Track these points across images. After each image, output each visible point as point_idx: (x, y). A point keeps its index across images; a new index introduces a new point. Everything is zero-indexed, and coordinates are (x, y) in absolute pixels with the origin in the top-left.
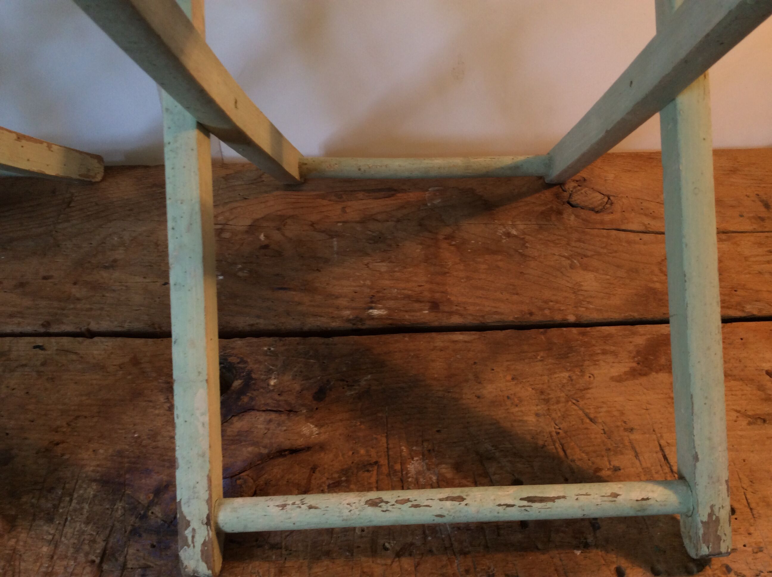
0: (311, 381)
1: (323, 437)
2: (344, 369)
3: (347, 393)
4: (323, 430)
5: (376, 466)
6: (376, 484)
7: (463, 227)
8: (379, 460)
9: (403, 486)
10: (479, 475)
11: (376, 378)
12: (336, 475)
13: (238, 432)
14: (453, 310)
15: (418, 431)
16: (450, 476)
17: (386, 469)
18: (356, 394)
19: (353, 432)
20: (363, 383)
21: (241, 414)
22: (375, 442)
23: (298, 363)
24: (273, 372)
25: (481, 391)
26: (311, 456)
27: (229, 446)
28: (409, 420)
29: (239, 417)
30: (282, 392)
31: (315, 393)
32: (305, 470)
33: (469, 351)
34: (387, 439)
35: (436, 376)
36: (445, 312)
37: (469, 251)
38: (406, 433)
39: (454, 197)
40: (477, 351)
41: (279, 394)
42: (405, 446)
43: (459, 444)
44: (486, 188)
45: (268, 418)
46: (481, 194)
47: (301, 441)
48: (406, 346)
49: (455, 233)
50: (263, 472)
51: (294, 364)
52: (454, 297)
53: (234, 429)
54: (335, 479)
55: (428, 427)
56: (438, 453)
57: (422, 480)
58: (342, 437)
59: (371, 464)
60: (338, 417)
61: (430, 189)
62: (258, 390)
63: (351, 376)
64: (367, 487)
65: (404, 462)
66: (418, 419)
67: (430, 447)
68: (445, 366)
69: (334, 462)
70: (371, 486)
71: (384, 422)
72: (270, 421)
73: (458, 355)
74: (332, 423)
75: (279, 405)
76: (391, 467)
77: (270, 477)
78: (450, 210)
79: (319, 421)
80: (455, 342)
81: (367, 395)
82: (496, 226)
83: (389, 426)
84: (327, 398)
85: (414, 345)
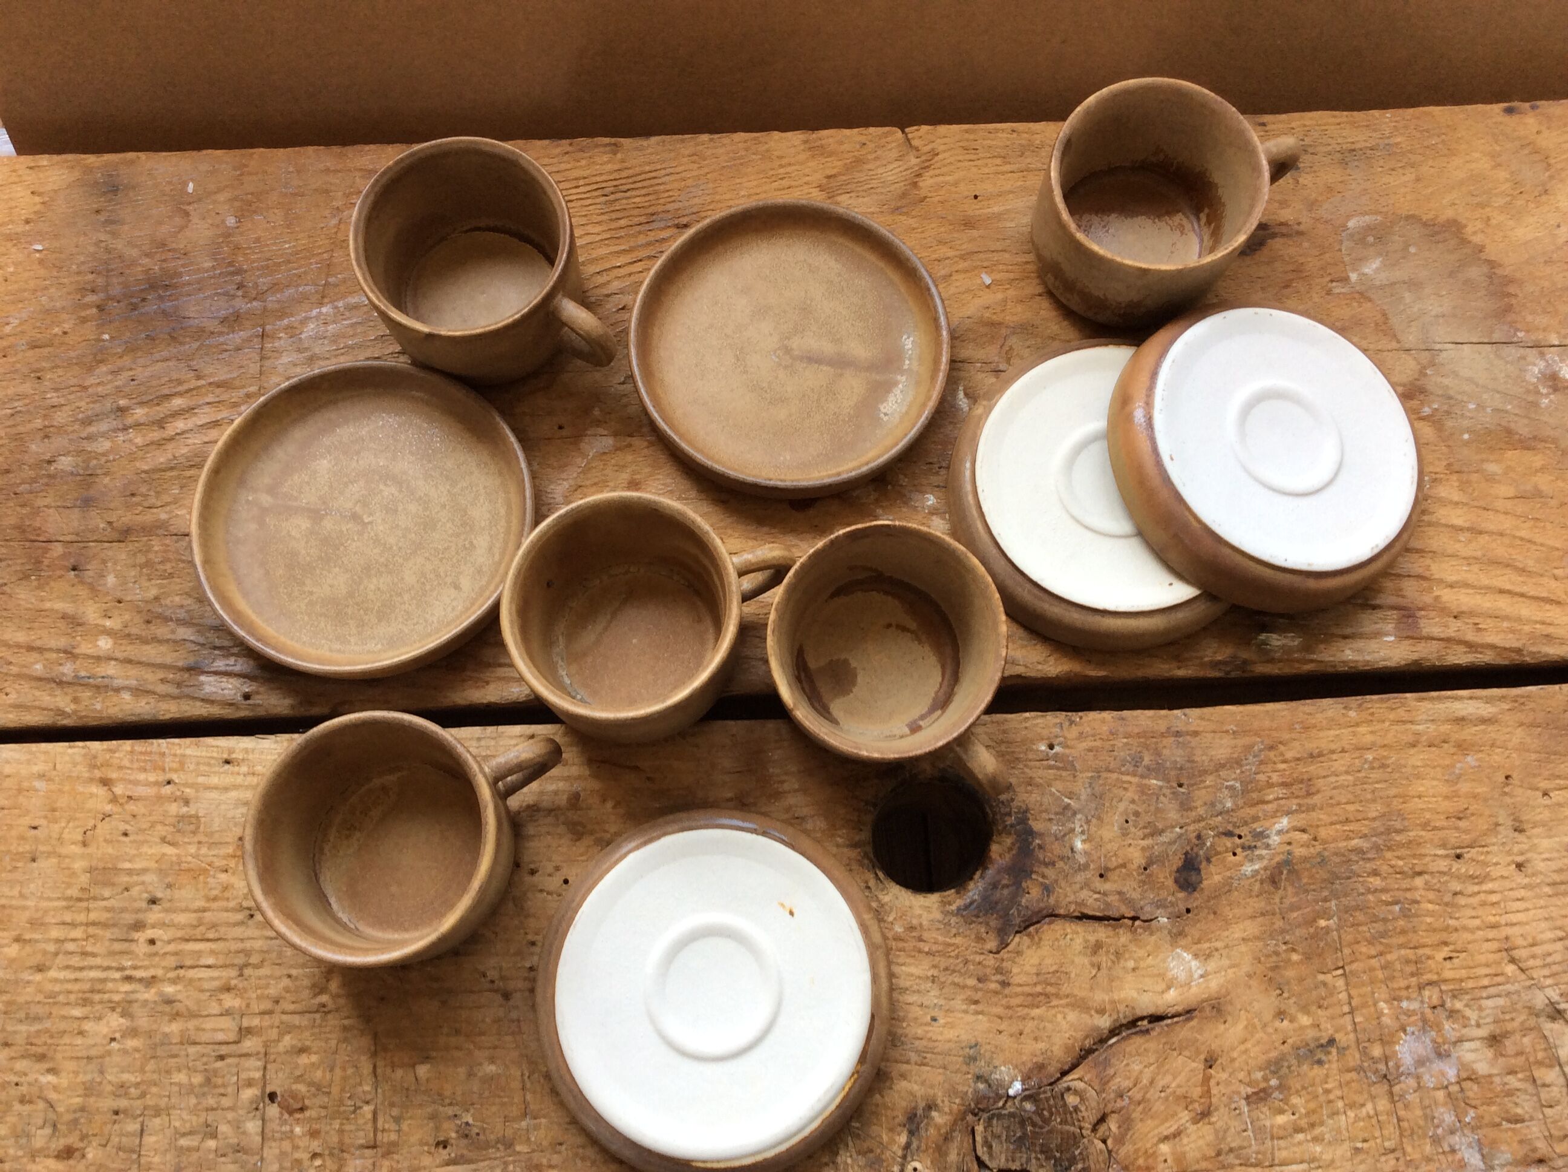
0: (1165, 838)
1: (1214, 984)
2: (1229, 804)
3: (1244, 868)
4: (1212, 965)
5: (1334, 1051)
6: (1339, 1093)
7: (1444, 355)
8: (1337, 1037)
9: (1391, 1093)
10: (1540, 1063)
11: (1299, 825)
12: (1259, 1075)
13: (1038, 974)
14: (1451, 632)
15: (1408, 962)
16: (1482, 1068)
17: (1354, 1058)
18: (1265, 869)
19: (1275, 968)
20: (1275, 840)
21: (1031, 929)
22: (1323, 992)
23: (1125, 789)
24: (1075, 814)
25: (1529, 855)
26: (1200, 1031)
27: (1026, 1010)
28: (1384, 934)
29: (1029, 935)
30: (1107, 869)
31: (1178, 871)
32: (1194, 1065)
33: (1492, 745)
34: (1347, 984)
35: (1428, 816)
36: (1433, 639)
37: (1466, 436)
38: (1383, 968)
39: (1412, 250)
40: (1510, 745)
41: (1101, 876)
42: (1385, 1002)
43: (1492, 991)
44: (1489, 219)
45: (1092, 939)
46: (1477, 239)
47: (1172, 995)
48: (1354, 734)
49: (1426, 375)
50: (1111, 1071)
51: (1115, 791)
52: (1447, 590)
53: (1027, 968)
54: (1257, 1082)
55: (1427, 951)
56: (1452, 1014)
57: (1426, 1077)
58: (1253, 983)
59: (1322, 1046)
60: (1237, 932)
61: (1351, 224)
62: (1053, 864)
63: (1246, 823)
64: (1322, 1098)
65: (1387, 1040)
66: (1403, 932)
67: (1435, 1001)
68: (1445, 789)
69: (1249, 1045)
70: (1332, 1097)
71: (1334, 940)
72: (1098, 947)
73: (1469, 759)
74: (1227, 947)
75: (1108, 905)
76: (1364, 1053)
77: (1127, 1084)
78: (1407, 295)
79: (1199, 942)
80: (1460, 721)
81: (1289, 871)
82: (1522, 351)
83: (1347, 951)
84: (1205, 883)
85: (1372, 732)
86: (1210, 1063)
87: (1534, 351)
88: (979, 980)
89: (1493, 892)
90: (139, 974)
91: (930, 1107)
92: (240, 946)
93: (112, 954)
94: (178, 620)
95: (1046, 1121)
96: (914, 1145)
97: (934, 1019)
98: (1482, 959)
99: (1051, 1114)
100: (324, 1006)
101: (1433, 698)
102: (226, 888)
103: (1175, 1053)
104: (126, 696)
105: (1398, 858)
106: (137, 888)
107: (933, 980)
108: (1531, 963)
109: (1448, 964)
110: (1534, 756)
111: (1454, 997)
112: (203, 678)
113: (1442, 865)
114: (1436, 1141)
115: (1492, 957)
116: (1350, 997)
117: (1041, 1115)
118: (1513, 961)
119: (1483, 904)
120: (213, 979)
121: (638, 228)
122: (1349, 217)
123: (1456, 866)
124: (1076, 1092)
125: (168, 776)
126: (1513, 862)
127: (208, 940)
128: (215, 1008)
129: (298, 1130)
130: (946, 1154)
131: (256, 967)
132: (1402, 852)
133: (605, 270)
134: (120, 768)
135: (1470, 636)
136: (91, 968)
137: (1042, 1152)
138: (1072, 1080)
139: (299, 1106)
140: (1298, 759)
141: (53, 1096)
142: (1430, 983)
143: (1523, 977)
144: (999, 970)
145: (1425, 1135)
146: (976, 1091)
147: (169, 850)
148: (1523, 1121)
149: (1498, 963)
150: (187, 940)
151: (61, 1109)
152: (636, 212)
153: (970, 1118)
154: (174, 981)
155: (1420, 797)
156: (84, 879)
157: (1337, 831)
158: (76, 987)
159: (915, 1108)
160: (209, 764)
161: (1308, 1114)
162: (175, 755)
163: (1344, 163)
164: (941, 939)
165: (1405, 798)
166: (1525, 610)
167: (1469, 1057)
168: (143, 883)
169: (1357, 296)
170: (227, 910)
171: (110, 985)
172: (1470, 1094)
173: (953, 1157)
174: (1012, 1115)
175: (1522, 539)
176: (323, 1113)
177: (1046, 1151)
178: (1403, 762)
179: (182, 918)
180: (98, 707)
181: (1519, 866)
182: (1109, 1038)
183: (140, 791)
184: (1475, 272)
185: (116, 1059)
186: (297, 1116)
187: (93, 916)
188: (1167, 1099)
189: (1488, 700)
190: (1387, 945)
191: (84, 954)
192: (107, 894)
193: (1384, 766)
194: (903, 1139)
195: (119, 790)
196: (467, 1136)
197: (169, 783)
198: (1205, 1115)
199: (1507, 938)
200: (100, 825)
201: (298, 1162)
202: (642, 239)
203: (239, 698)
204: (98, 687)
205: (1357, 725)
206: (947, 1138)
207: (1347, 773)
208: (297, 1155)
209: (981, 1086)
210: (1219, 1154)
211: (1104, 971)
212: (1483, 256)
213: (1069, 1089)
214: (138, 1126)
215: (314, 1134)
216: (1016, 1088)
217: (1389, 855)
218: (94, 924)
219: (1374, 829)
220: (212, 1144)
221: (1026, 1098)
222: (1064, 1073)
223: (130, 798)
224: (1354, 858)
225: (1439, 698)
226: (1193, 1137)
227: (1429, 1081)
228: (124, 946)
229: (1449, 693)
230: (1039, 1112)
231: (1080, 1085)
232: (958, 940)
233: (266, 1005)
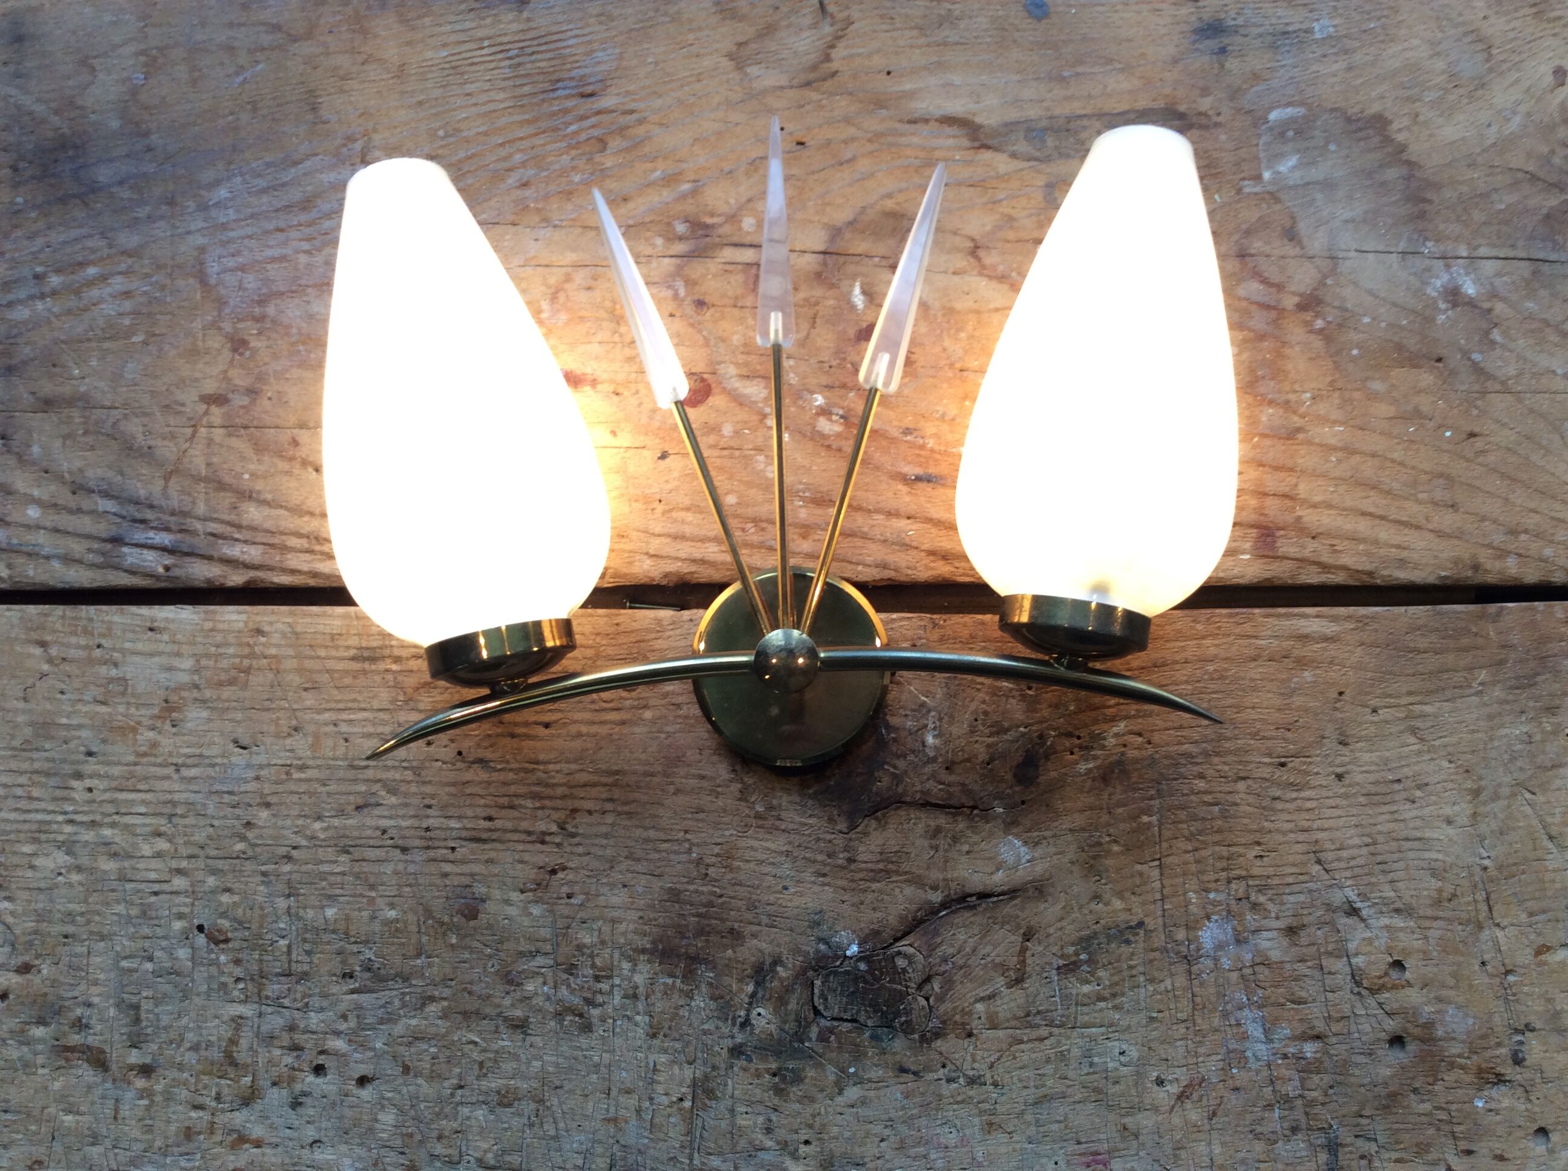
0: (1009, 736)
1: (1039, 868)
2: (1072, 707)
3: (1079, 766)
5: (1142, 932)
6: (1142, 969)
7: (1348, 263)
8: (1147, 920)
9: (1190, 973)
10: (1329, 954)
11: (1135, 729)
12: (1071, 950)
13: (881, 853)
14: (1306, 553)
15: (1221, 858)
16: (1275, 955)
17: (1159, 940)
18: (1098, 768)
19: (1094, 858)
20: (1111, 741)
21: (879, 814)
22: (1138, 881)
23: (978, 690)
24: (929, 711)
25: (1349, 767)
26: (1022, 909)
27: (868, 884)
28: (1200, 832)
29: (877, 819)
30: (953, 763)
31: (1018, 766)
32: (1013, 938)
33: (1331, 663)
34: (1162, 874)
35: (1258, 725)
36: (1288, 558)
37: (1355, 352)
38: (1197, 862)
39: (1332, 147)
40: (1348, 663)
41: (947, 768)
42: (1195, 892)
43: (1295, 888)
44: (1417, 115)
45: (933, 824)
46: (1401, 137)
47: (999, 877)
48: (1199, 646)
49: (1325, 285)
50: (939, 940)
51: (969, 691)
52: (1310, 511)
53: (872, 848)
54: (1069, 956)
55: (1241, 850)
56: (1255, 906)
57: (1224, 960)
58: (1075, 868)
59: (1131, 927)
60: (1066, 823)
61: (1273, 116)
62: (905, 756)
63: (1086, 726)
64: (1126, 973)
65: (1191, 927)
66: (1219, 831)
67: (1241, 894)
68: (1278, 701)
69: (1064, 923)
70: (1134, 972)
71: (1153, 835)
72: (938, 830)
73: (1306, 674)
74: (1054, 836)
75: (951, 795)
76: (1170, 936)
77: (950, 951)
78: (1319, 196)
79: (1029, 831)
80: (1304, 638)
81: (1121, 771)
82: (1428, 262)
83: (1164, 845)
84: (1041, 780)
85: (1217, 646)
86: (1028, 936)
87: (1441, 263)
88: (829, 856)
89: (1309, 799)
90: (79, 818)
91: (777, 961)
92: (169, 797)
93: (55, 799)
94: (100, 492)
95: (877, 979)
96: (760, 995)
97: (786, 888)
98: (1291, 858)
99: (882, 974)
100: (244, 853)
101: (1279, 616)
102: (154, 745)
103: (997, 927)
104: (56, 564)
105: (1225, 763)
106: (75, 742)
107: (788, 854)
108: (1335, 865)
109: (1258, 862)
110: (1369, 675)
111: (1260, 891)
112: (125, 550)
113: (1265, 772)
114: (1225, 1015)
115: (1300, 858)
116: (1163, 887)
117: (873, 975)
118: (1319, 862)
119: (1299, 810)
120: (144, 825)
121: (541, 97)
122: (1271, 109)
123: (1278, 773)
124: (906, 956)
125: (97, 641)
126: (1333, 773)
127: (139, 791)
128: (146, 850)
129: (223, 958)
130: (787, 1003)
131: (182, 816)
132: (1230, 758)
133: (509, 142)
134: (55, 631)
135: (1326, 558)
136: (37, 811)
137: (870, 1006)
138: (903, 946)
139: (222, 938)
140: (1143, 668)
141: (10, 920)
142: (1238, 878)
143: (1327, 877)
144: (846, 849)
145: (1215, 1009)
146: (817, 951)
147: (103, 709)
148: (1305, 1003)
149: (1304, 864)
150: (122, 790)
151: (17, 932)
152: (541, 77)
153: (810, 973)
154: (113, 825)
155: (1253, 708)
156: (28, 731)
157: (1170, 735)
158: (26, 827)
159: (763, 963)
160: (134, 632)
161: (1111, 986)
162: (103, 621)
163: (1274, 47)
164: (797, 819)
165: (1239, 708)
166: (1384, 533)
167: (1266, 944)
168: (79, 738)
169: (1267, 196)
170: (154, 765)
171: (55, 826)
172: (1261, 977)
173: (792, 1006)
174: (847, 973)
175: (1393, 461)
176: (245, 944)
177: (875, 1007)
178: (1242, 674)
179: (116, 771)
180: (31, 573)
181: (1340, 777)
182: (940, 911)
183: (73, 653)
184: (1392, 174)
185: (63, 891)
186: (222, 946)
187: (37, 765)
188: (986, 966)
189: (1335, 619)
190: (1203, 842)
191: (31, 798)
192: (47, 746)
193: (1222, 678)
194: (750, 988)
195: (54, 651)
196: (369, 970)
197: (99, 646)
198: (1019, 981)
199: (1316, 842)
200: (38, 684)
201: (224, 985)
202: (546, 108)
203: (161, 570)
204: (29, 555)
205: (1203, 638)
206: (789, 990)
207: (1187, 682)
208: (223, 979)
209: (822, 947)
210: (1028, 1015)
211: (941, 853)
212: (1404, 156)
213: (899, 953)
214: (85, 949)
215: (237, 962)
216: (854, 949)
217: (1216, 760)
218: (36, 772)
219: (1205, 736)
220: (149, 966)
221: (860, 959)
222: (897, 940)
223: (64, 659)
224: (1183, 761)
225: (1287, 616)
226: (1006, 1000)
227: (1226, 963)
228: (64, 793)
229: (1296, 610)
230: (870, 971)
231: (911, 950)
232: (811, 821)
233: (191, 850)
